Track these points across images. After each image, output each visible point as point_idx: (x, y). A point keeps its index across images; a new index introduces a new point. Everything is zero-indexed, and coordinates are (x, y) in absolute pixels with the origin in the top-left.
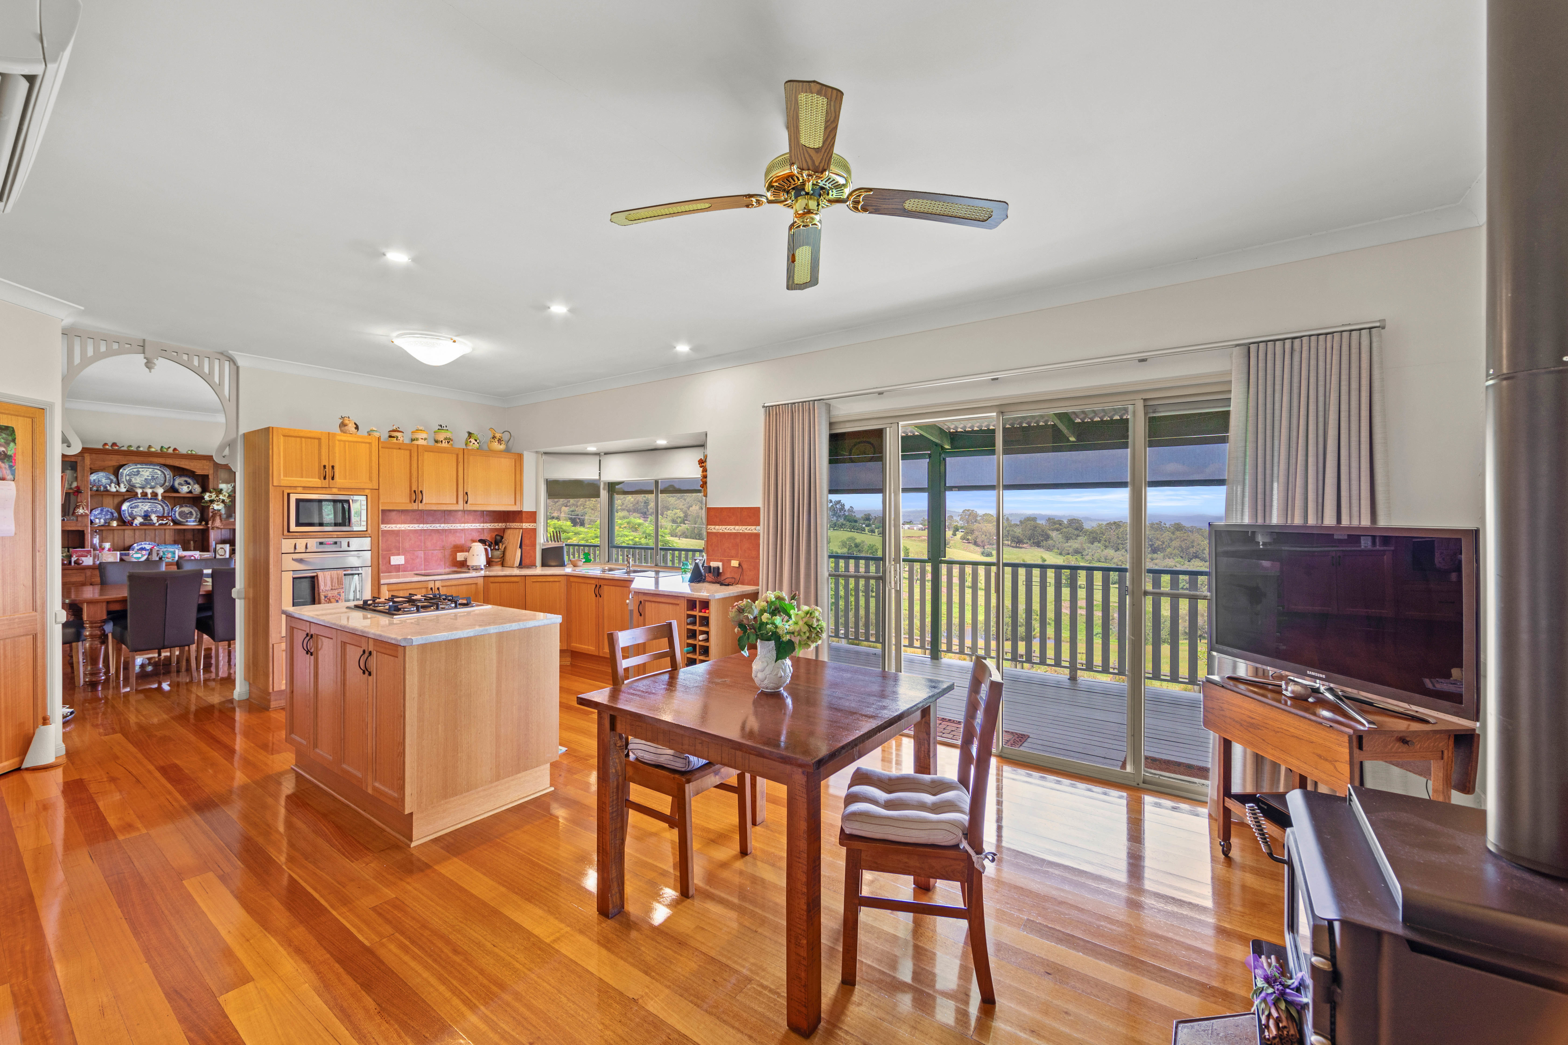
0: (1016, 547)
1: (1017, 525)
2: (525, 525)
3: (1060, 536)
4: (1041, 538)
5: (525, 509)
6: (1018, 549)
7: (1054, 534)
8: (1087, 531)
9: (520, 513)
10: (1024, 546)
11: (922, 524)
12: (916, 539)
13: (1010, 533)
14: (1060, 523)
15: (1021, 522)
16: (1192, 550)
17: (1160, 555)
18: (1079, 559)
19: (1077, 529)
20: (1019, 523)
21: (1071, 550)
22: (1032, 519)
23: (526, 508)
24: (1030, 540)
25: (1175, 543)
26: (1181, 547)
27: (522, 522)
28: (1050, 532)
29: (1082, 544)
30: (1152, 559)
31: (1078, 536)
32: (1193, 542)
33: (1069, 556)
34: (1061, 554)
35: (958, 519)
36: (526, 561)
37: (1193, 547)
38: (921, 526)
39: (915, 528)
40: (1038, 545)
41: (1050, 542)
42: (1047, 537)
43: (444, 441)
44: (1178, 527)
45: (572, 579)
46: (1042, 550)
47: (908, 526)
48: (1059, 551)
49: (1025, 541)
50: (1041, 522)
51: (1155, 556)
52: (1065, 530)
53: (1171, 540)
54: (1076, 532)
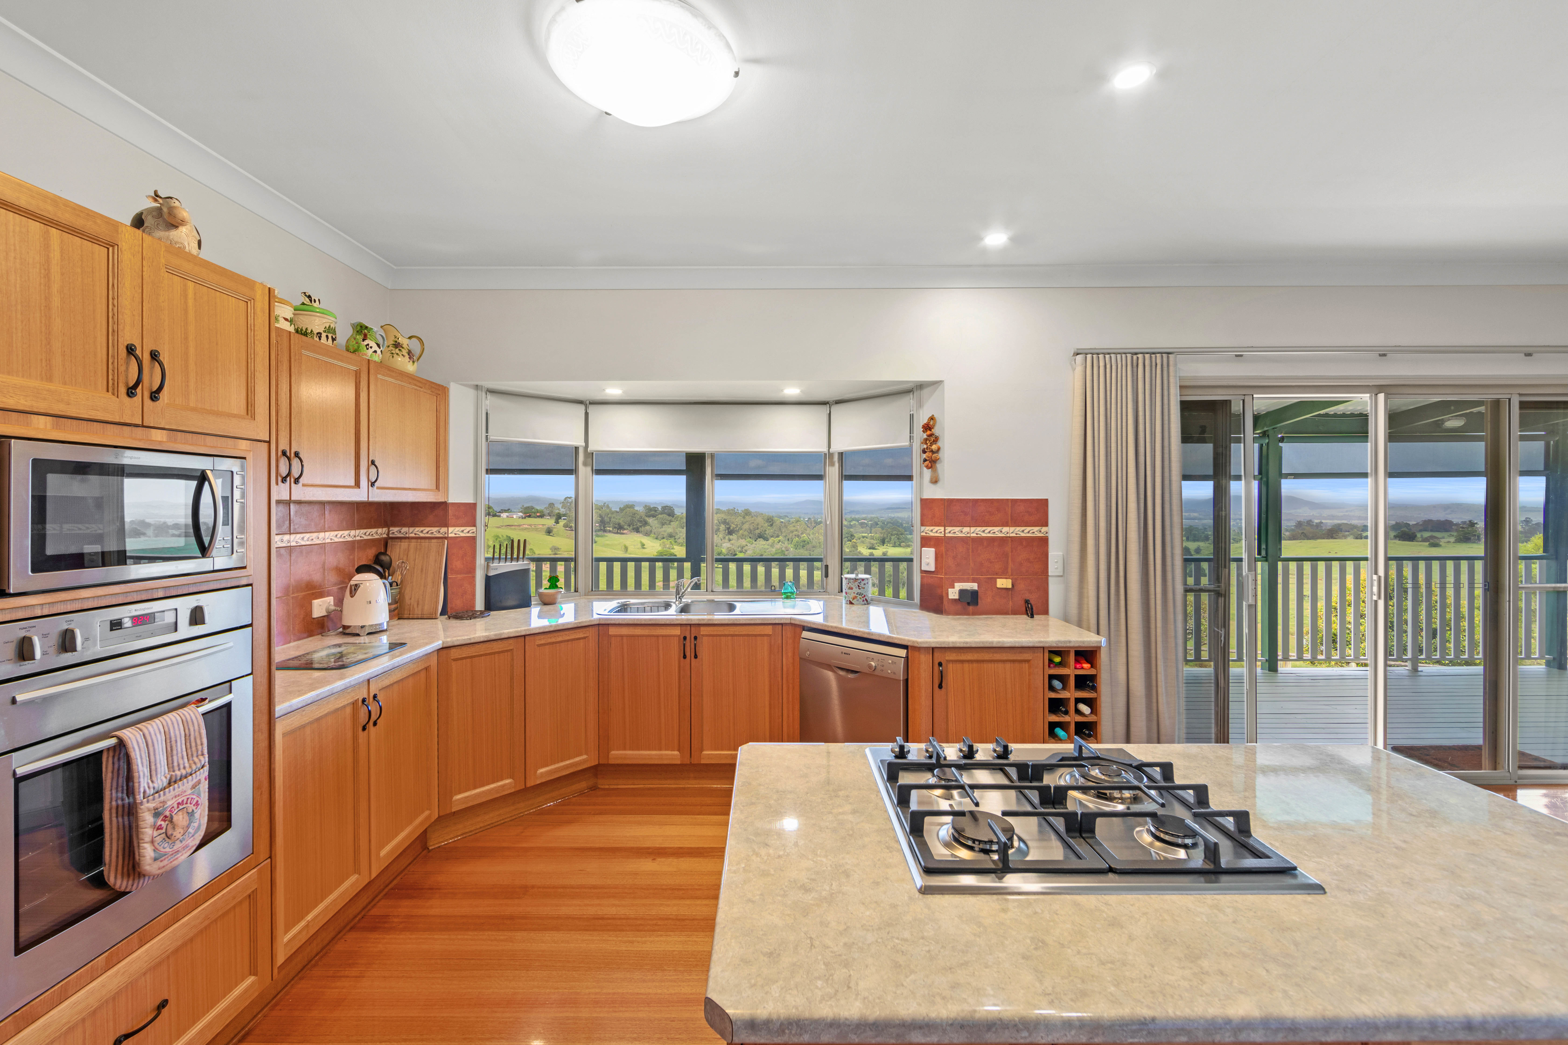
0: (617, 533)
1: (617, 512)
2: (454, 531)
3: (656, 522)
4: (639, 524)
5: (453, 499)
6: (619, 535)
7: (650, 520)
8: (678, 517)
9: (442, 506)
10: (625, 531)
11: (521, 512)
12: (516, 527)
13: (612, 519)
14: (655, 509)
15: (620, 508)
16: (757, 532)
17: (734, 537)
18: (673, 542)
19: (669, 515)
20: (618, 510)
21: (665, 534)
22: (629, 506)
23: (454, 497)
24: (629, 526)
25: (746, 526)
26: (750, 529)
27: (446, 525)
28: (647, 519)
29: (674, 528)
30: (730, 540)
31: (671, 521)
32: (758, 525)
33: (665, 540)
34: (657, 538)
35: (560, 506)
36: (456, 603)
37: (758, 529)
38: (521, 514)
39: (515, 516)
40: (637, 530)
41: (648, 528)
42: (646, 523)
43: (324, 335)
44: (747, 513)
45: (612, 631)
46: (641, 535)
47: (507, 514)
48: (655, 536)
49: (625, 527)
50: (639, 509)
51: (731, 537)
52: (660, 516)
53: (743, 523)
54: (670, 518)
